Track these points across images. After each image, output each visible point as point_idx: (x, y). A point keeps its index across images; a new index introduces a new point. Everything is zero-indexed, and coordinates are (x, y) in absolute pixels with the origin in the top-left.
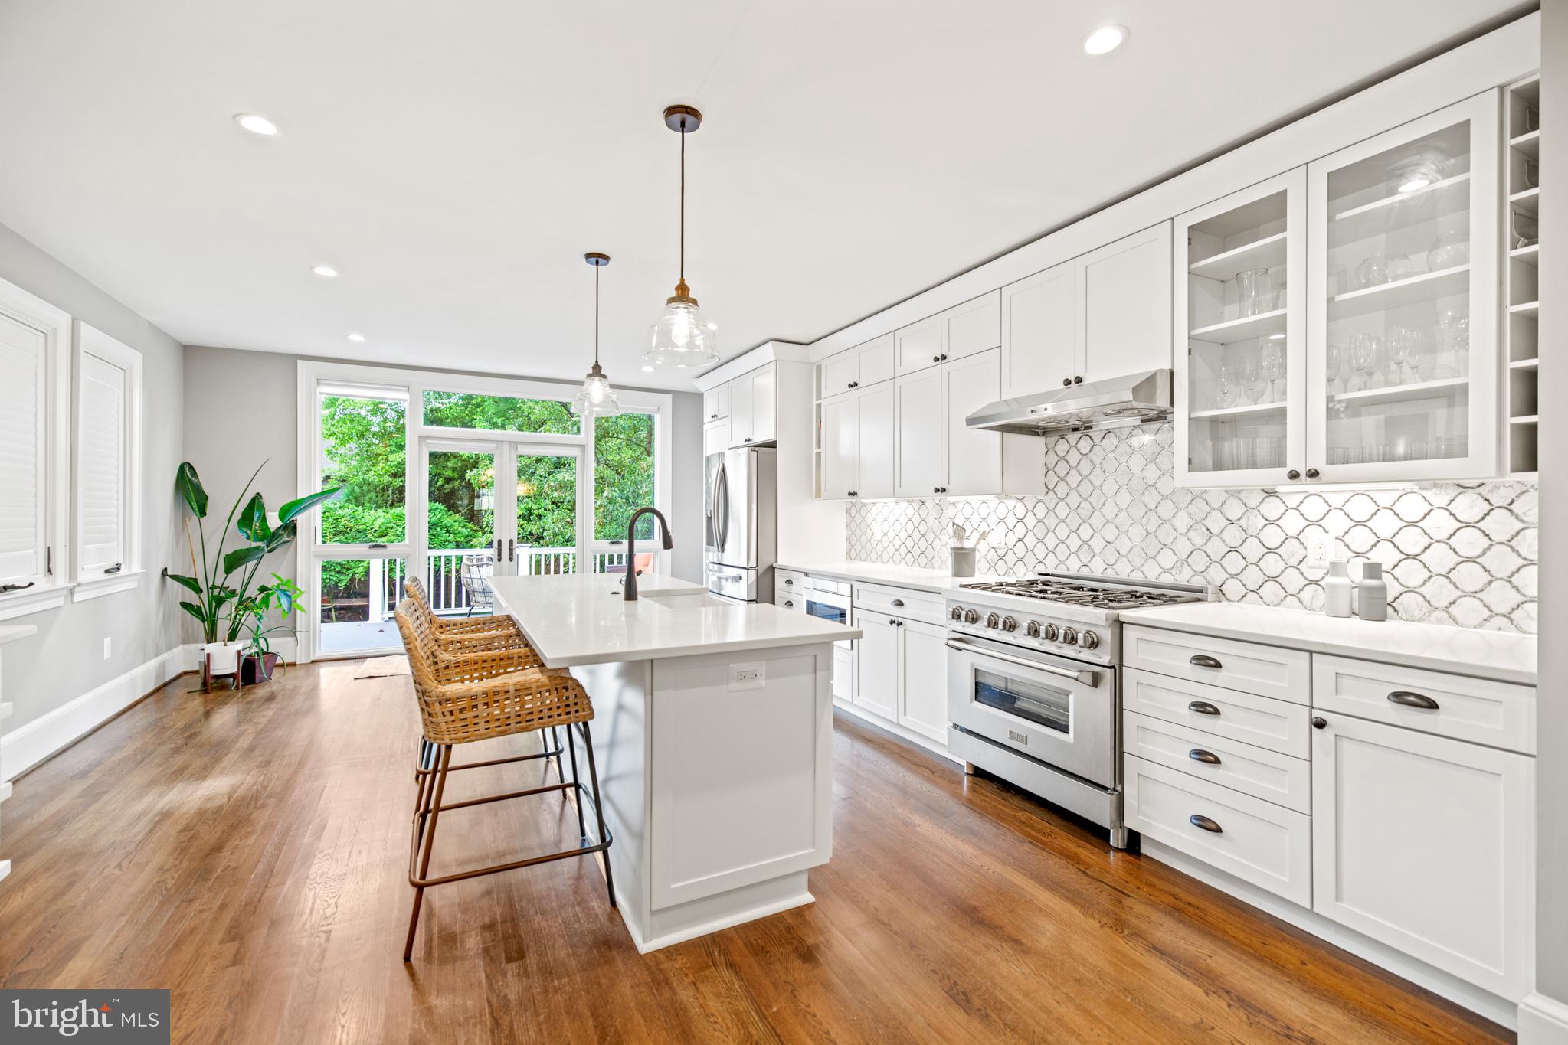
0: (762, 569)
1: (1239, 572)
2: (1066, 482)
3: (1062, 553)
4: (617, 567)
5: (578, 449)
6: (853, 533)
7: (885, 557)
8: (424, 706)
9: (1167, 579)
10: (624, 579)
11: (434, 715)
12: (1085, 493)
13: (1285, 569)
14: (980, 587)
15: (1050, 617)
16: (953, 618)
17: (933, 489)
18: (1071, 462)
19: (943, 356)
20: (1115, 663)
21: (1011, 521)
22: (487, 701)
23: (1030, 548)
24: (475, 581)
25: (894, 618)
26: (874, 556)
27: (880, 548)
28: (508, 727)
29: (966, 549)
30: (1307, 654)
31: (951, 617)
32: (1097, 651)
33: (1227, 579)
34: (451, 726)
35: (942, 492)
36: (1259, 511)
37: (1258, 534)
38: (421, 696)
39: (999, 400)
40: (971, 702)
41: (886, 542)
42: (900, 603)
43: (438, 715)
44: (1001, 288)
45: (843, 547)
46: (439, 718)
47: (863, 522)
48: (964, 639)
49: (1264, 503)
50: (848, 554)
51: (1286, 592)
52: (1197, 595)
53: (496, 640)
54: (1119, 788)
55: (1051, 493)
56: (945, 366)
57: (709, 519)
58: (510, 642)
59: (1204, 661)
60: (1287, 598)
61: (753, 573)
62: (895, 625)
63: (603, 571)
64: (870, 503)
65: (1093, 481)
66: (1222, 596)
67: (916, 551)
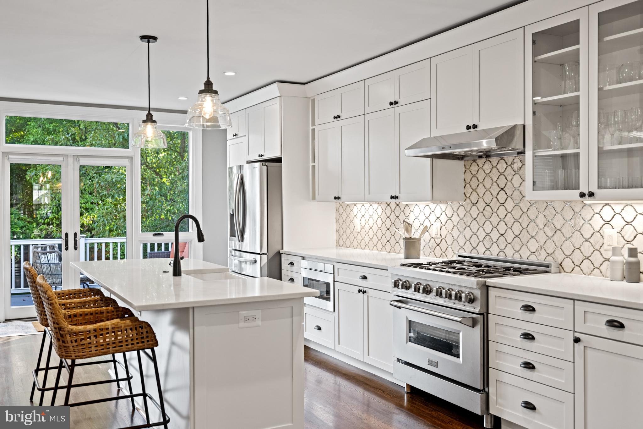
0: (271, 254)
1: (570, 253)
2: (477, 192)
3: (475, 241)
4: (158, 253)
5: (128, 160)
6: (341, 226)
7: (363, 244)
8: (60, 337)
9: (533, 259)
10: (172, 262)
11: (66, 342)
12: (488, 200)
13: (594, 251)
14: (412, 265)
15: (449, 284)
16: (395, 286)
17: (390, 197)
18: (479, 178)
19: (395, 101)
20: (484, 311)
21: (444, 218)
22: (96, 334)
23: (455, 238)
24: (44, 266)
25: (361, 288)
26: (355, 243)
27: (359, 238)
28: (108, 350)
29: (413, 239)
30: (572, 301)
31: (393, 285)
32: (473, 305)
33: (565, 258)
34: (76, 348)
35: (395, 199)
36: (580, 215)
37: (580, 229)
38: (58, 331)
39: (430, 137)
40: (407, 342)
41: (363, 233)
42: (365, 278)
43: (69, 342)
44: (431, 58)
45: (334, 237)
46: (69, 344)
47: (348, 218)
48: (403, 301)
49: (583, 209)
50: (337, 242)
51: (594, 266)
52: (544, 268)
53: (87, 303)
54: (487, 390)
55: (468, 200)
56: (398, 109)
57: (232, 216)
58: (97, 304)
59: (529, 308)
60: (594, 270)
61: (265, 257)
62: (361, 293)
63: (145, 256)
64: (352, 204)
65: (492, 193)
66: (562, 269)
67: (384, 240)
